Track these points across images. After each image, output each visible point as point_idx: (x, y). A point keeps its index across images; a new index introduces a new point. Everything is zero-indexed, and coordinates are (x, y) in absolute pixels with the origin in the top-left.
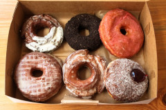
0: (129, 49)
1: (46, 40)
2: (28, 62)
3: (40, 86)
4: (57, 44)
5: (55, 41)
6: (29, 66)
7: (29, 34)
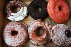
0: (64, 19)
1: (18, 15)
2: (10, 28)
3: (17, 41)
4: (24, 17)
5: (23, 15)
6: (10, 30)
7: (9, 12)
